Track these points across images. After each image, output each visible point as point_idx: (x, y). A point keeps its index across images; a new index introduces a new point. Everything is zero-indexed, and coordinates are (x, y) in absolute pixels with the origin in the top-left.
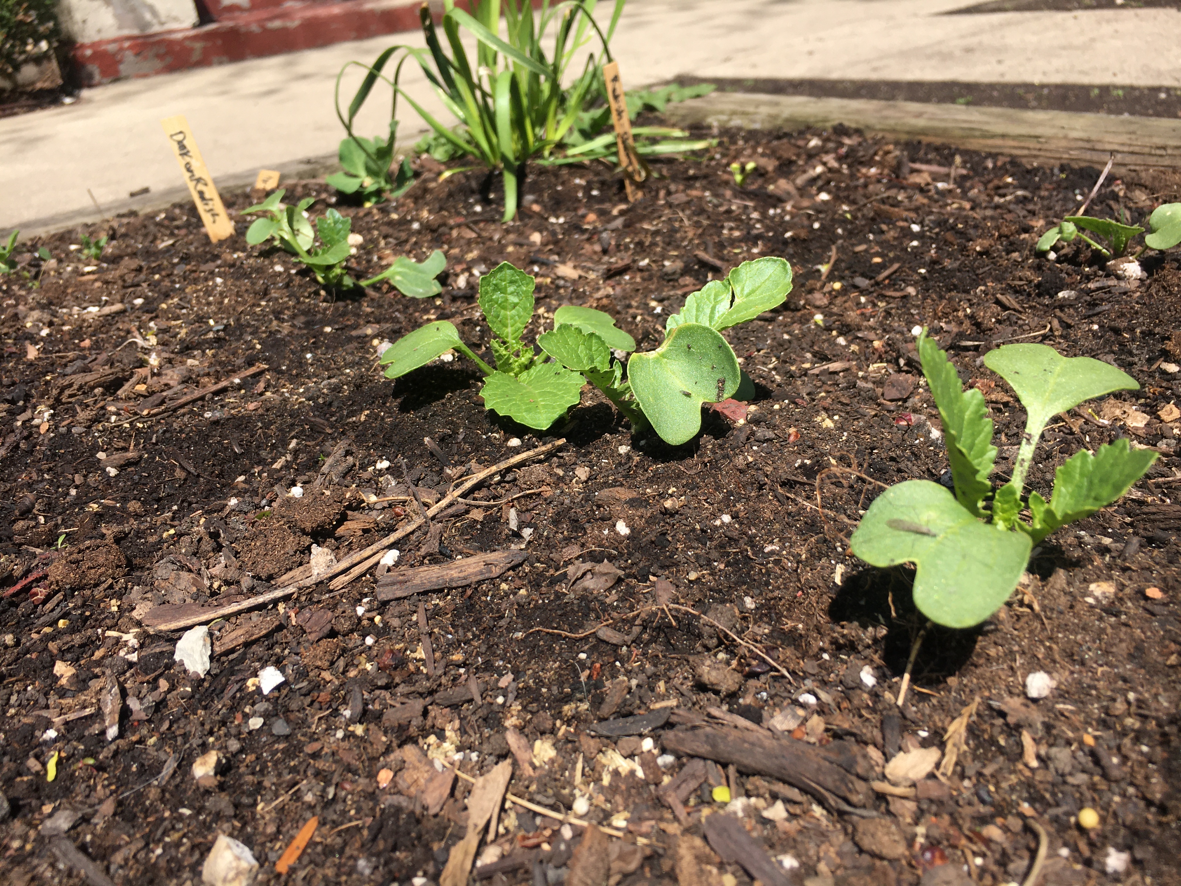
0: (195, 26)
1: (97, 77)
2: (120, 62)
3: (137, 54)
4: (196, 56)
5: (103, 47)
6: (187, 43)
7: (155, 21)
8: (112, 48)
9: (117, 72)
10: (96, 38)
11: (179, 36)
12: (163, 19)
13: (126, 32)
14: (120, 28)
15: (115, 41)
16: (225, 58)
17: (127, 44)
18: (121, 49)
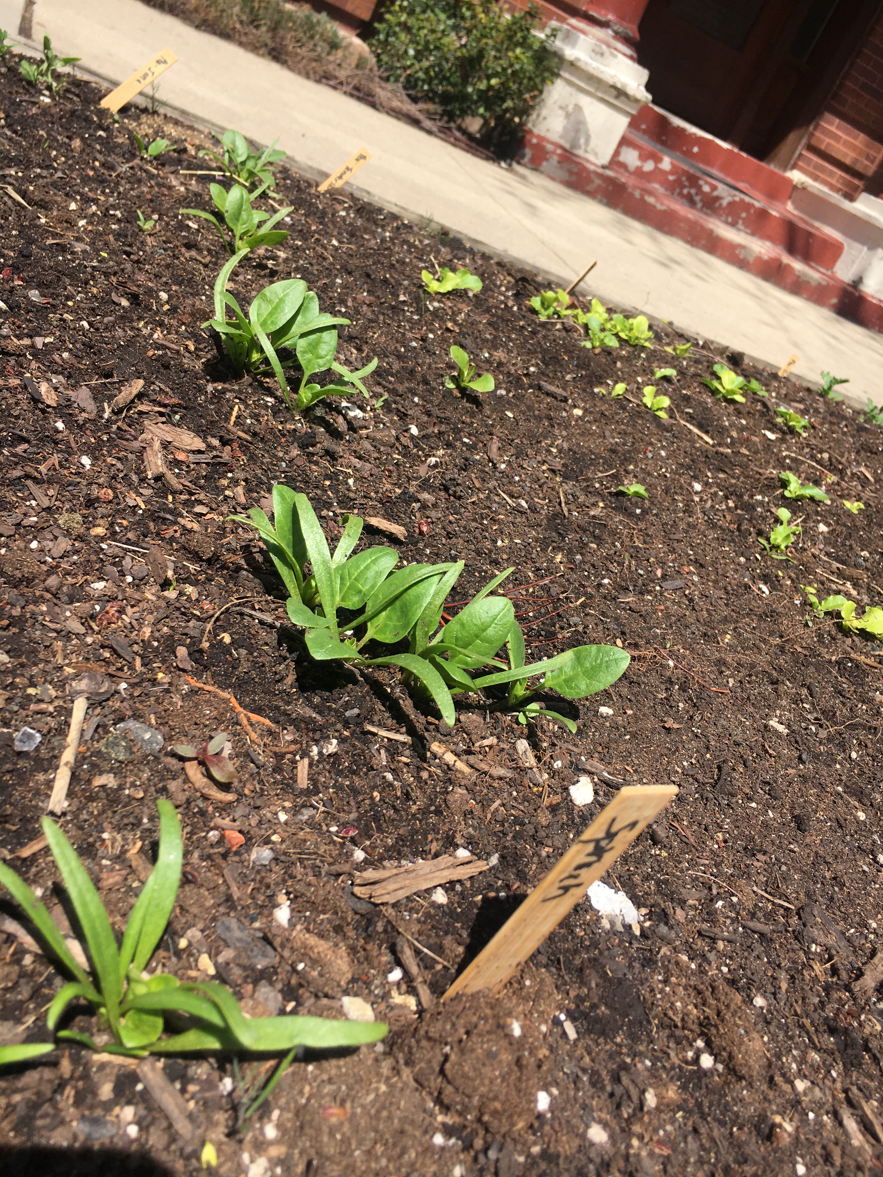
0: (604, 167)
1: (526, 160)
2: (547, 160)
3: (559, 162)
4: (590, 187)
5: (544, 143)
6: (593, 176)
7: (583, 147)
8: (550, 147)
9: (540, 164)
10: (543, 134)
11: (592, 168)
12: (589, 149)
13: (562, 142)
14: (561, 137)
15: (552, 143)
16: (605, 200)
17: (559, 151)
18: (554, 152)
